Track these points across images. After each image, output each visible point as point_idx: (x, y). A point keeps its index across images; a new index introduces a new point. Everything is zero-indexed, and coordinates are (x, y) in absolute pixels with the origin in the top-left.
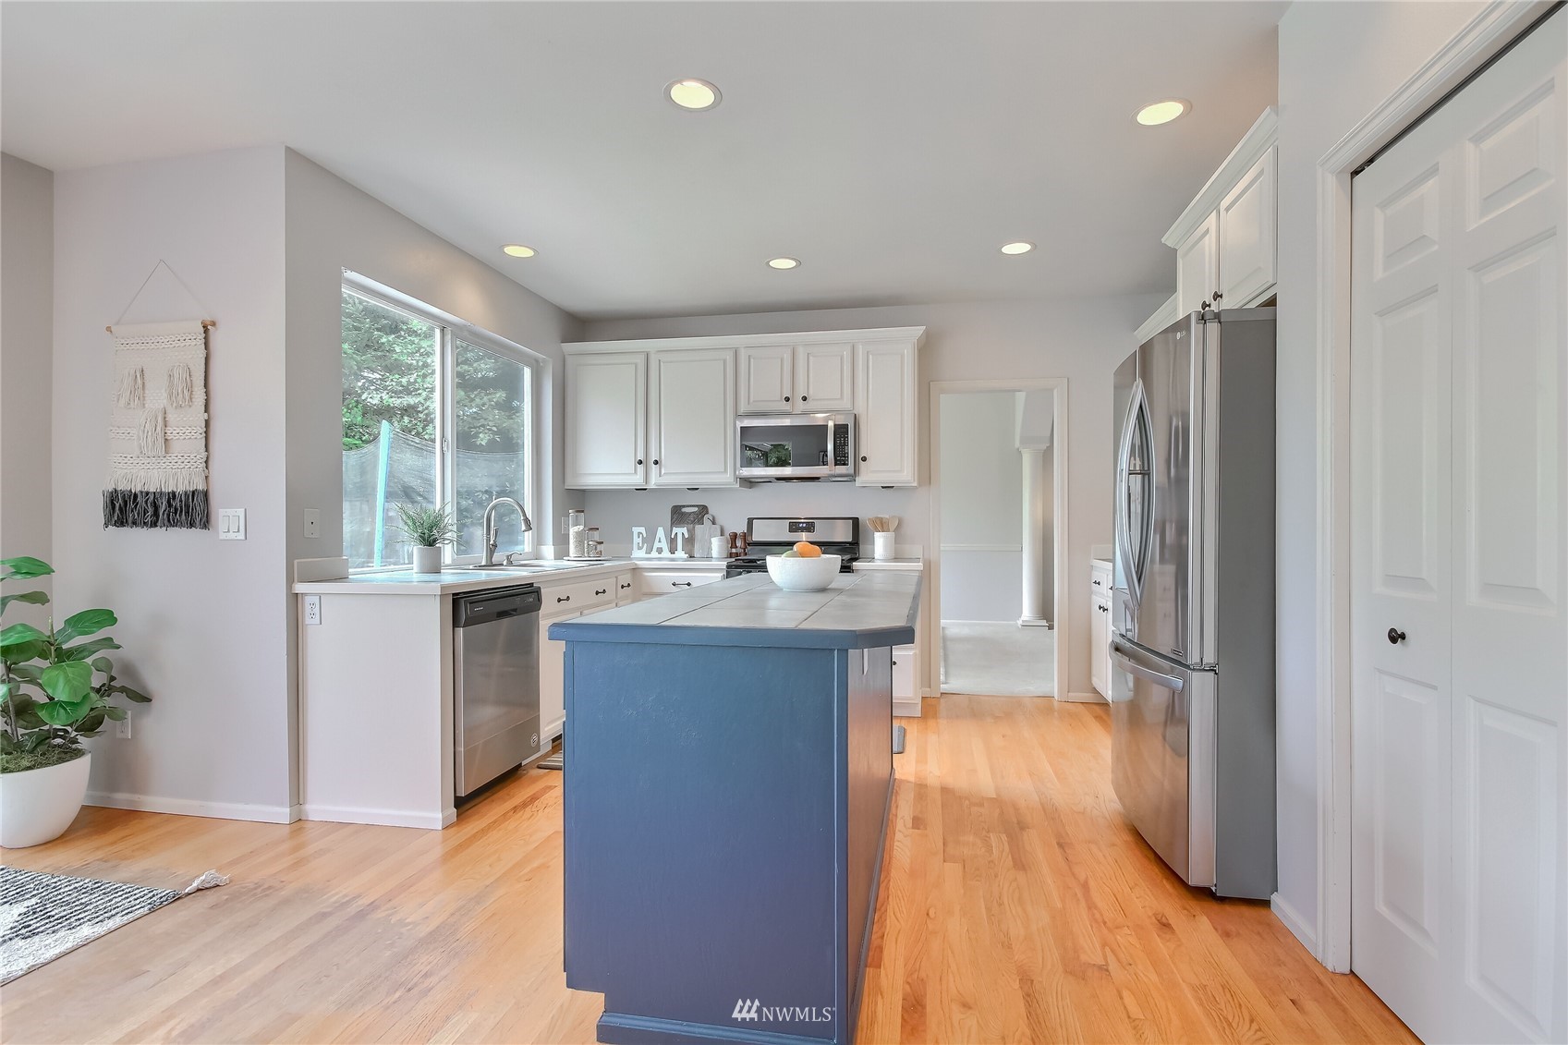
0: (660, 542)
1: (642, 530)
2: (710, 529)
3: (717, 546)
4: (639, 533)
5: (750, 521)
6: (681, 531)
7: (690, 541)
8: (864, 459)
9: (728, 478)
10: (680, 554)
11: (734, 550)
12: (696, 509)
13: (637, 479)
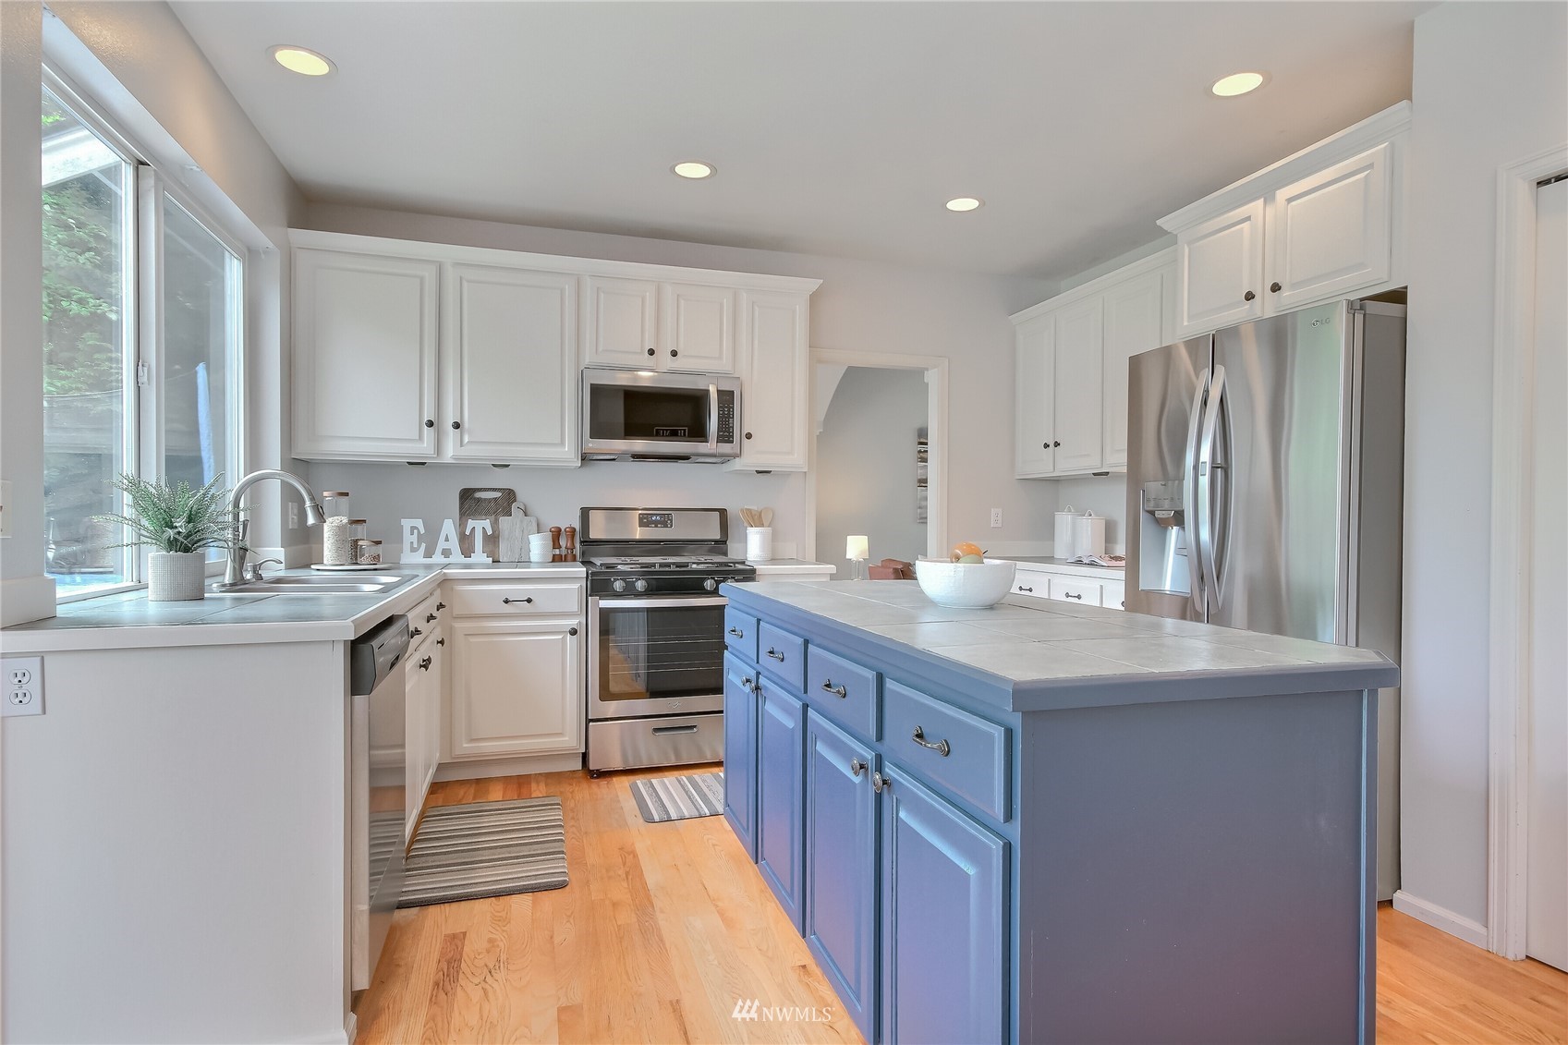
0: (447, 540)
1: (419, 523)
2: (522, 522)
3: (538, 546)
4: (413, 528)
5: (585, 513)
6: (480, 526)
7: (492, 540)
8: (749, 436)
9: (567, 452)
10: (479, 556)
11: (557, 552)
12: (498, 494)
13: (423, 447)
